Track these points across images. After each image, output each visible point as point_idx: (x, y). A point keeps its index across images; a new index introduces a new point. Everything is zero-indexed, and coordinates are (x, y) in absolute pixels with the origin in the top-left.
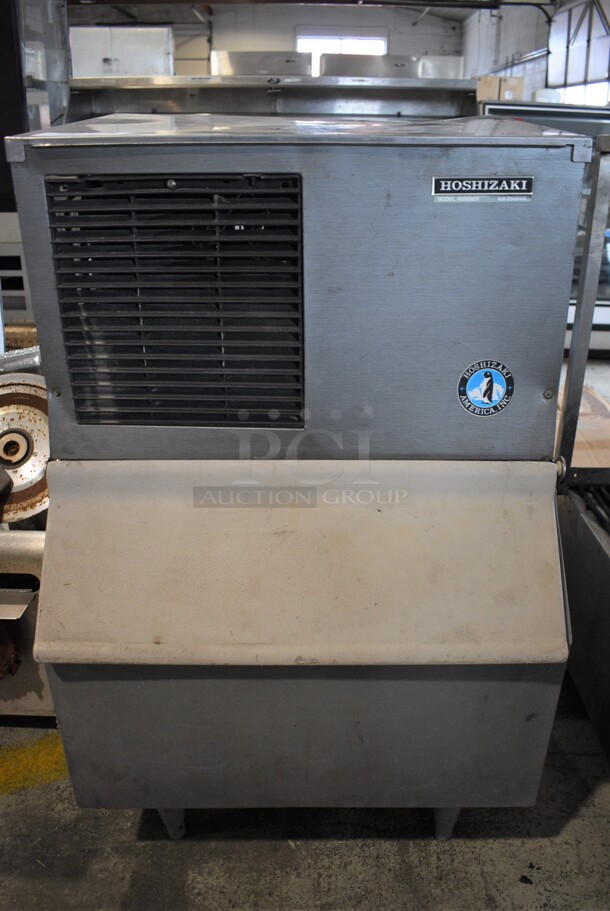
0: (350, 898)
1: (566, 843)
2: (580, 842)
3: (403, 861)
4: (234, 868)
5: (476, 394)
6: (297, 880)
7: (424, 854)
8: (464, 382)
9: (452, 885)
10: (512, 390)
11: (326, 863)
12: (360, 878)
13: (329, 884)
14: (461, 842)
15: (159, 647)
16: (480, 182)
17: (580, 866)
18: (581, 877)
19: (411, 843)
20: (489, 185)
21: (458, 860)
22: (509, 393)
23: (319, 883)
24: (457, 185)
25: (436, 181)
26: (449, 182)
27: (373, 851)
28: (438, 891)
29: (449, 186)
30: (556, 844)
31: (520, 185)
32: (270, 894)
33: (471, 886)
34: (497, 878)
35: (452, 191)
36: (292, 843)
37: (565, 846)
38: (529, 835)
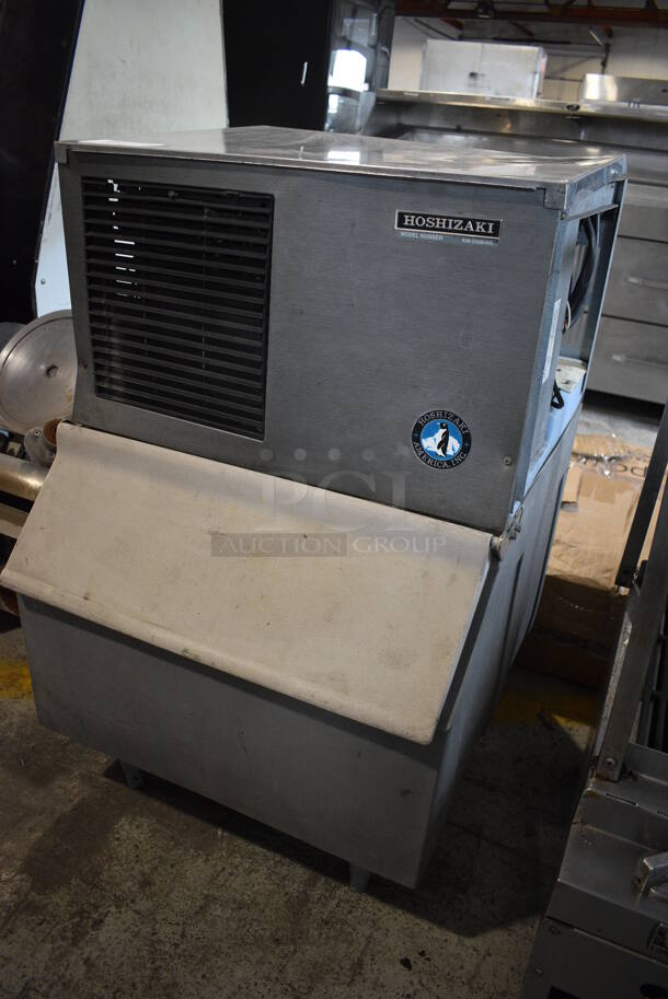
0: (235, 901)
1: (474, 949)
2: (489, 955)
3: (305, 892)
4: (159, 831)
5: (430, 444)
6: (202, 865)
7: (327, 894)
8: (418, 428)
9: (333, 933)
10: (469, 448)
11: (237, 861)
12: (256, 888)
13: (226, 881)
14: (370, 899)
15: (88, 602)
16: (444, 220)
17: (474, 977)
18: (466, 988)
19: (323, 879)
20: (454, 225)
21: (355, 914)
22: (465, 450)
23: (218, 875)
24: (420, 221)
25: (399, 214)
26: (413, 217)
27: (284, 870)
28: (316, 933)
29: (412, 221)
30: (463, 945)
31: (486, 227)
32: (172, 866)
33: (351, 943)
34: (380, 948)
35: (416, 227)
36: (220, 832)
37: (470, 951)
38: (442, 924)
